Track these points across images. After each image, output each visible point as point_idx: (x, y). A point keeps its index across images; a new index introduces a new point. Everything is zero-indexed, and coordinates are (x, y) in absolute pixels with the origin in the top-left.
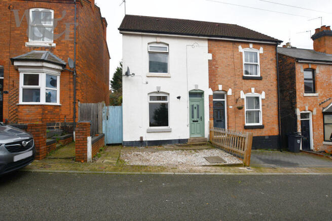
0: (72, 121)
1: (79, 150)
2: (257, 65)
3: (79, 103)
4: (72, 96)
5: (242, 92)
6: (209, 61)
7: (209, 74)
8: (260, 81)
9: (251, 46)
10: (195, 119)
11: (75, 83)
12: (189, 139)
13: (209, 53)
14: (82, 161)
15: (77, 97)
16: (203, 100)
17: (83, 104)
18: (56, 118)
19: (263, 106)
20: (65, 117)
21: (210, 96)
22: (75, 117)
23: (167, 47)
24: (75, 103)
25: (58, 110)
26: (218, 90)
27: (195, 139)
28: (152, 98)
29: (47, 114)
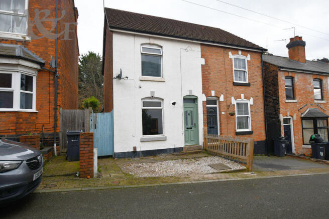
0: (53, 132)
1: (84, 164)
2: (245, 72)
3: (61, 109)
4: (52, 101)
5: (233, 98)
6: (202, 65)
7: (203, 80)
8: (248, 87)
9: (240, 52)
10: (189, 126)
11: (56, 85)
12: (185, 148)
13: (202, 57)
14: (89, 177)
15: (58, 102)
16: (197, 106)
17: (66, 110)
18: (32, 127)
19: (251, 111)
20: (43, 126)
21: (203, 102)
22: (55, 126)
23: (161, 49)
24: (55, 109)
25: (34, 118)
26: (211, 96)
27: (190, 147)
28: (145, 104)
29: (22, 123)
